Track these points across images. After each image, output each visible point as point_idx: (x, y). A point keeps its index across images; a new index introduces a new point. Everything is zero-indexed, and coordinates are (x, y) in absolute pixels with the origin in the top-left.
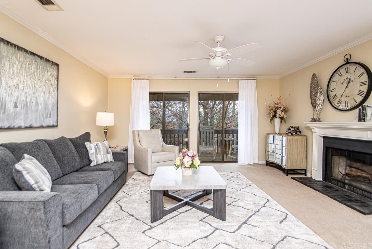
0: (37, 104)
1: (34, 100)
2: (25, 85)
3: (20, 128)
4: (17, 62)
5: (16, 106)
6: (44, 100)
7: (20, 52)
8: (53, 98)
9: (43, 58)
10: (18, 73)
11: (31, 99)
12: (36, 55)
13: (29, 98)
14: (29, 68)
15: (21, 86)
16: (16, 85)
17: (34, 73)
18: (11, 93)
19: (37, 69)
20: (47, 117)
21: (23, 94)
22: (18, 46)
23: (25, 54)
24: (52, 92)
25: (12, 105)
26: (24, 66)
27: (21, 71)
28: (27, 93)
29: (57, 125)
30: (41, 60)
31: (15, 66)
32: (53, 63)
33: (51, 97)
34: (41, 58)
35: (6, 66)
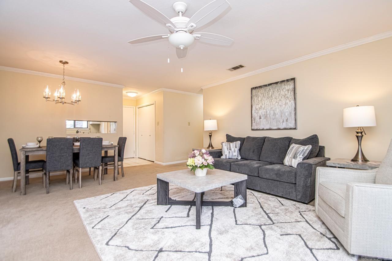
0: (274, 114)
1: (272, 112)
2: (266, 105)
3: (263, 130)
4: (261, 95)
5: (260, 118)
6: (280, 111)
7: (262, 88)
8: (290, 107)
9: (279, 82)
10: (261, 100)
11: (270, 112)
12: (272, 83)
13: (268, 112)
14: (268, 95)
15: (263, 106)
16: (260, 108)
17: (272, 95)
18: (258, 112)
19: (274, 92)
20: (283, 121)
21: (265, 111)
22: (261, 86)
23: (265, 88)
24: (288, 103)
25: (258, 118)
26: (265, 95)
27: (263, 99)
28: (267, 110)
29: (295, 127)
30: (277, 85)
31: (260, 97)
32: (288, 80)
33: (287, 107)
34: (276, 83)
35: (255, 100)
